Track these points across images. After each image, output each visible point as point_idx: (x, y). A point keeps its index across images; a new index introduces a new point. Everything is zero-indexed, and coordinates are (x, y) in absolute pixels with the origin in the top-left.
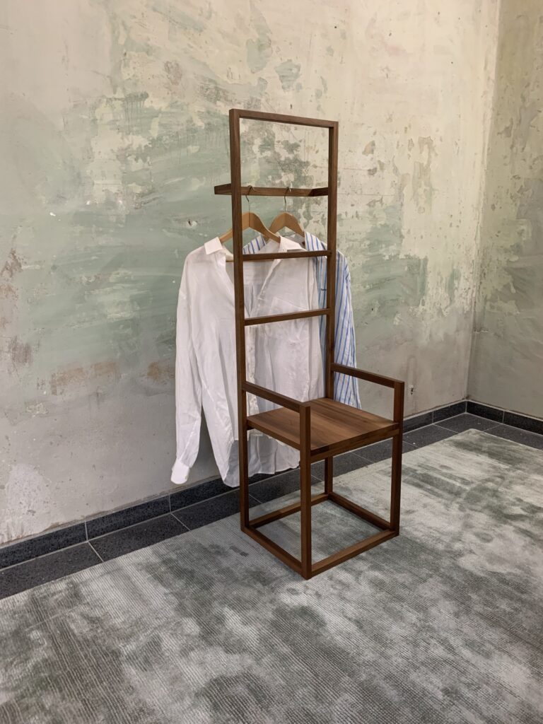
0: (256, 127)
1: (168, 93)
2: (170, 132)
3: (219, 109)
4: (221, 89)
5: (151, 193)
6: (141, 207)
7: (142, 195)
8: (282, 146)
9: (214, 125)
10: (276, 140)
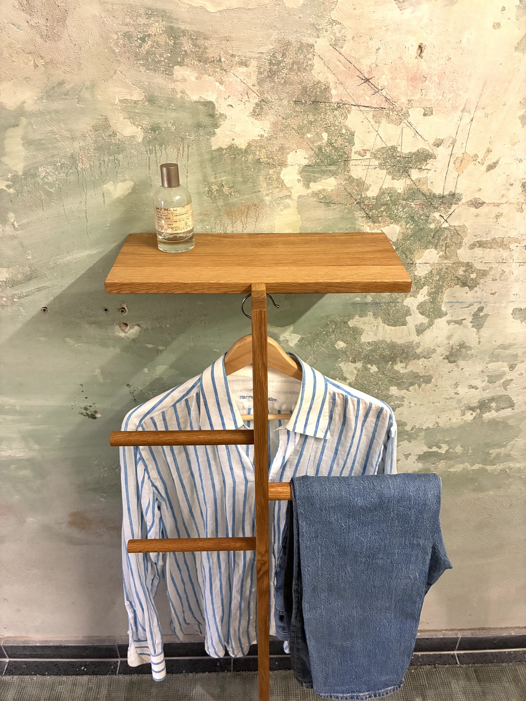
0: (294, 122)
1: (36, 66)
2: (53, 156)
3: (179, 87)
4: (183, 31)
5: (30, 279)
6: (13, 303)
7: (12, 283)
8: (376, 163)
9: (167, 129)
10: (356, 148)
